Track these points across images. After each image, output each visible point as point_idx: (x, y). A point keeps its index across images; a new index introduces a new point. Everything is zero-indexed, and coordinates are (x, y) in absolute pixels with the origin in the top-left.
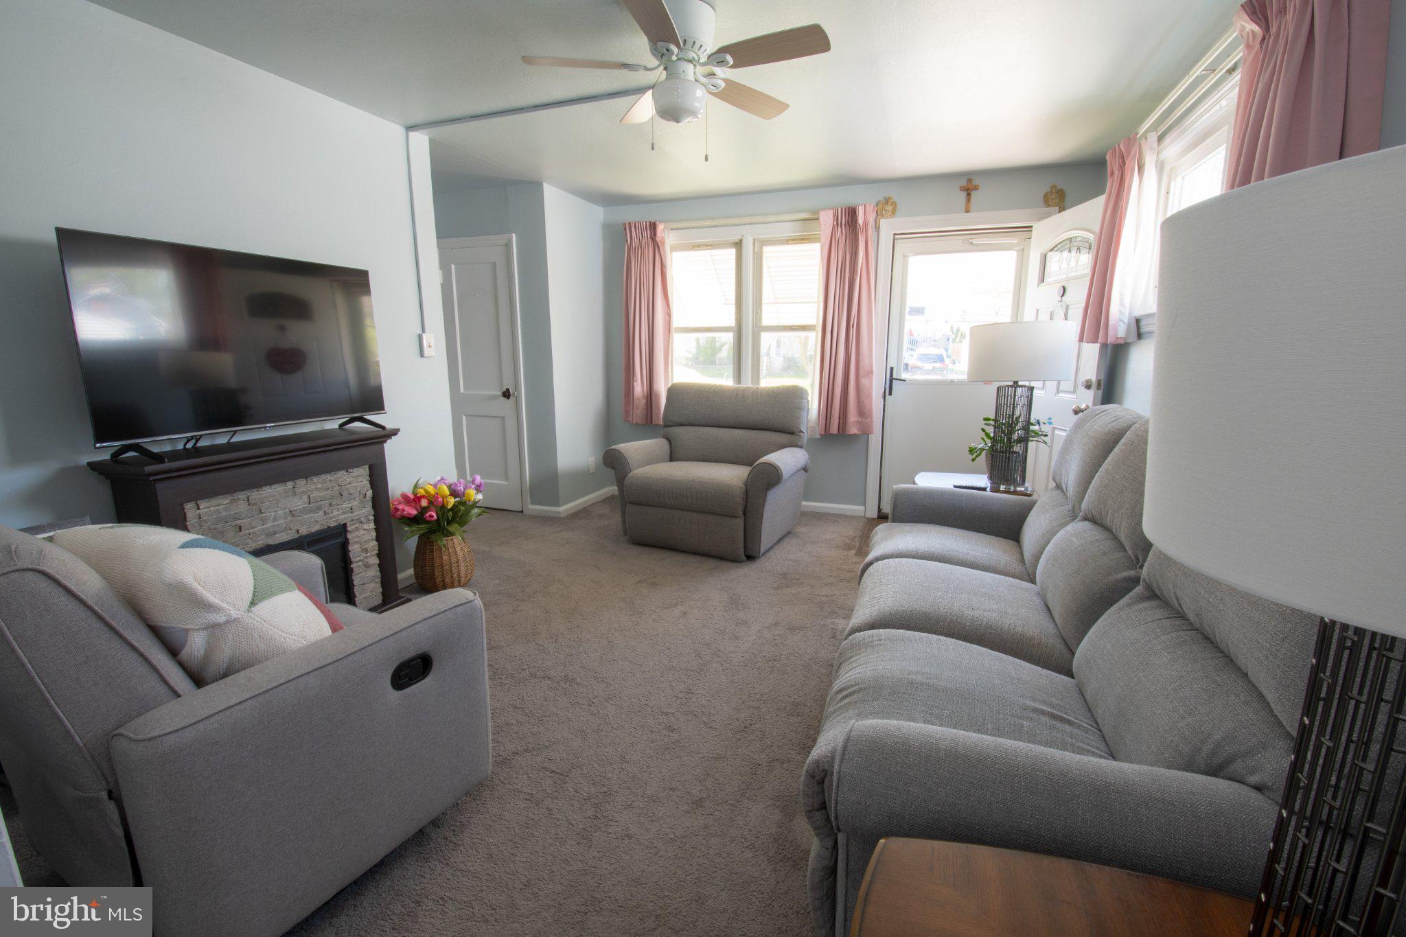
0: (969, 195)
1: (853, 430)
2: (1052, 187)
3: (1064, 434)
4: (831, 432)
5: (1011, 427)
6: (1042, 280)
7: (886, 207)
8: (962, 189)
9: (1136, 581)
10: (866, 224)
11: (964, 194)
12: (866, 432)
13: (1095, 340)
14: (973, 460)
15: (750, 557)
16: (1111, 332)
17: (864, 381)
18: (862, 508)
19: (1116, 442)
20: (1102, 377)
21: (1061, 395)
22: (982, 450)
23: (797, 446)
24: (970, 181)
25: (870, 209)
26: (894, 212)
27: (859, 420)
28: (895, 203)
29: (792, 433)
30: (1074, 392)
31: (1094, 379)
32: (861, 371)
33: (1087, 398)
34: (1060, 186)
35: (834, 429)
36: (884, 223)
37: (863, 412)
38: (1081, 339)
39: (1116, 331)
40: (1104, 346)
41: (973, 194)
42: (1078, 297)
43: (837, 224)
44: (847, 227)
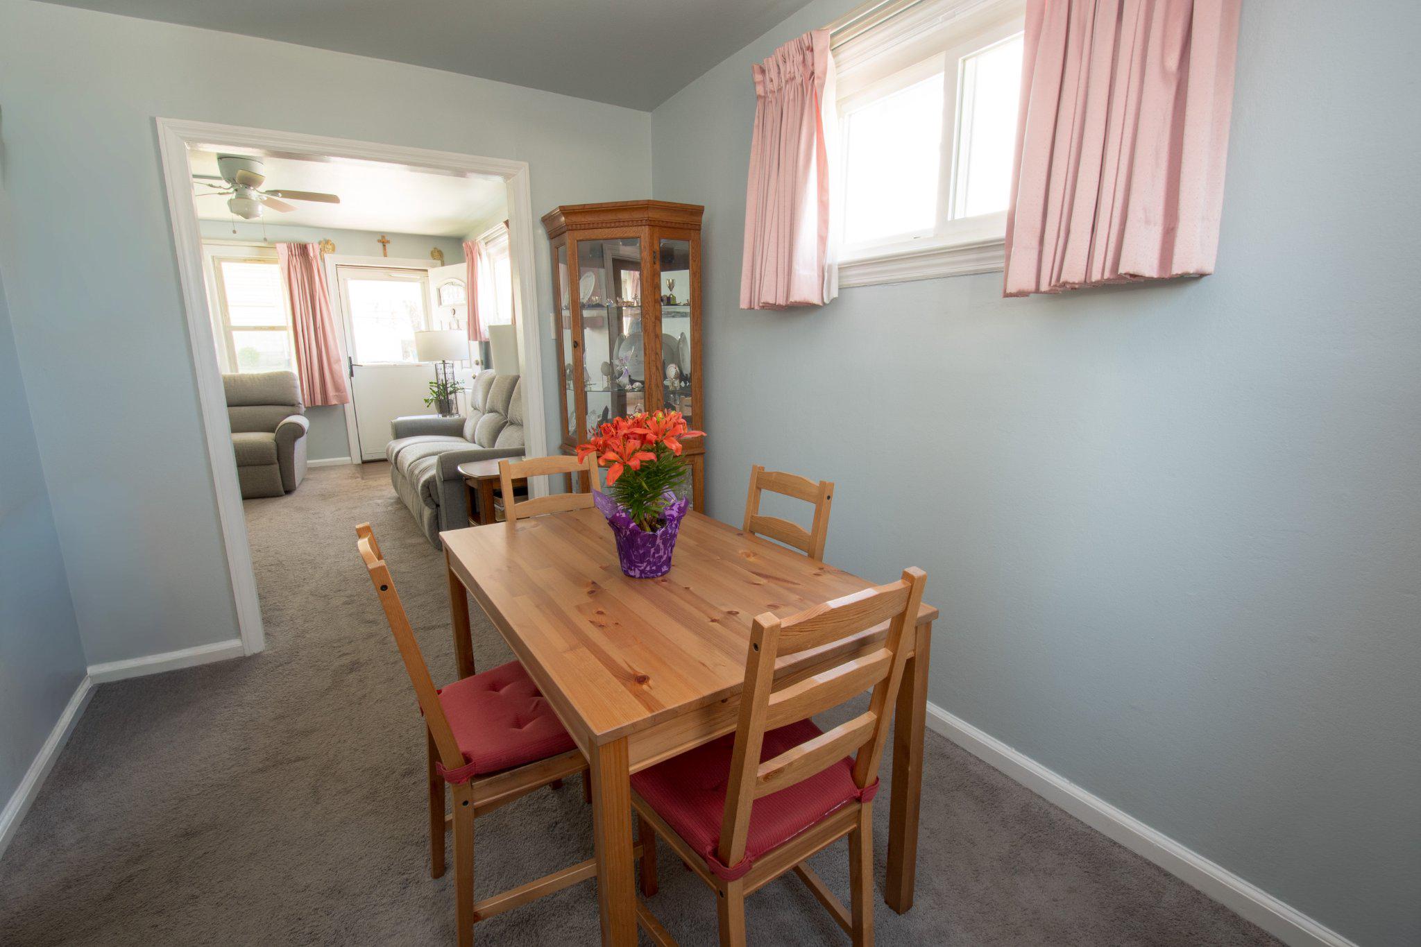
0: (384, 246)
1: (333, 401)
2: (435, 248)
3: (471, 391)
4: (317, 404)
5: (445, 386)
6: (440, 303)
7: (326, 245)
8: (379, 241)
9: (507, 422)
10: (315, 256)
11: (380, 245)
12: (343, 401)
13: (476, 339)
14: (428, 406)
15: (288, 491)
16: (482, 336)
17: (335, 367)
18: (349, 458)
19: (493, 381)
20: (483, 359)
21: (464, 370)
22: (432, 400)
23: (299, 414)
24: (383, 237)
25: (316, 246)
26: (334, 250)
27: (337, 394)
28: (334, 245)
29: (293, 405)
30: (471, 367)
31: (479, 360)
32: (332, 360)
33: (478, 370)
34: (440, 248)
35: (319, 402)
36: (327, 256)
37: (338, 388)
38: (469, 339)
39: (484, 335)
40: (481, 343)
41: (387, 245)
42: (463, 315)
43: (291, 254)
44: (301, 257)
